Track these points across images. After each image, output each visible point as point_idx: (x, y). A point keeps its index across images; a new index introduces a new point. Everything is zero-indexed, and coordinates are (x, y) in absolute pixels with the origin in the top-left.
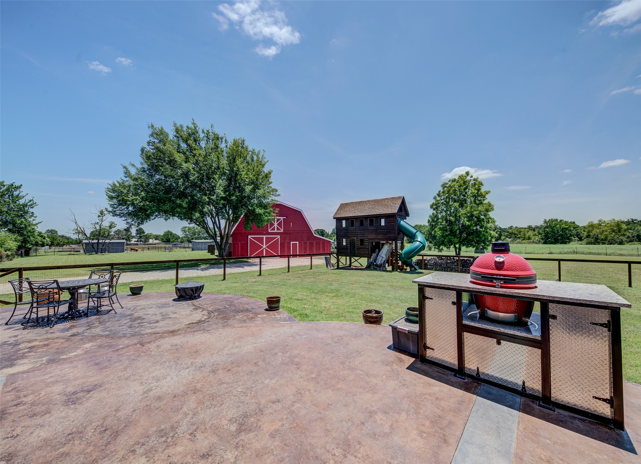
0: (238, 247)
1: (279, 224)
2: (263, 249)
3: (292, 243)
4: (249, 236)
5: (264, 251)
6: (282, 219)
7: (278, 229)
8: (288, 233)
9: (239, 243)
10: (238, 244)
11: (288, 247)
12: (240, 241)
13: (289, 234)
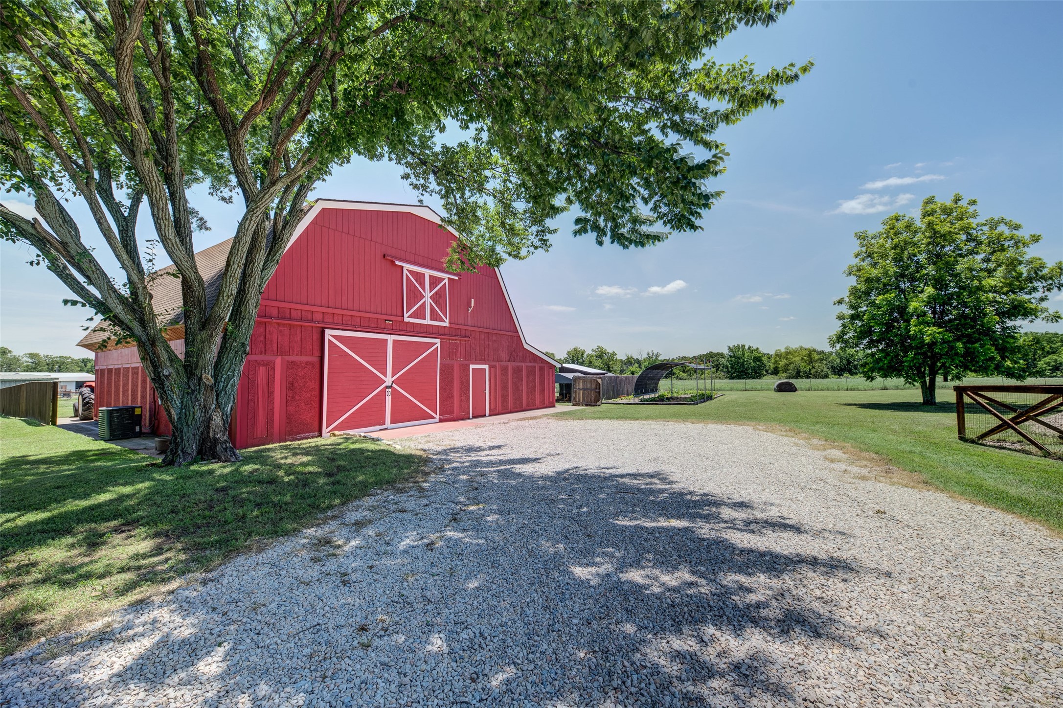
0: (270, 382)
1: (438, 298)
2: (383, 393)
3: (472, 366)
4: (328, 332)
5: (389, 399)
6: (446, 281)
7: (434, 316)
8: (463, 333)
9: (278, 361)
10: (271, 367)
11: (462, 383)
12: (280, 352)
13: (465, 336)
